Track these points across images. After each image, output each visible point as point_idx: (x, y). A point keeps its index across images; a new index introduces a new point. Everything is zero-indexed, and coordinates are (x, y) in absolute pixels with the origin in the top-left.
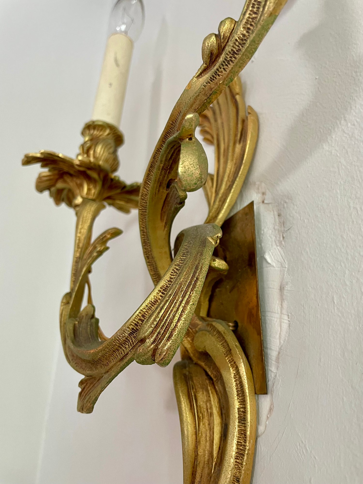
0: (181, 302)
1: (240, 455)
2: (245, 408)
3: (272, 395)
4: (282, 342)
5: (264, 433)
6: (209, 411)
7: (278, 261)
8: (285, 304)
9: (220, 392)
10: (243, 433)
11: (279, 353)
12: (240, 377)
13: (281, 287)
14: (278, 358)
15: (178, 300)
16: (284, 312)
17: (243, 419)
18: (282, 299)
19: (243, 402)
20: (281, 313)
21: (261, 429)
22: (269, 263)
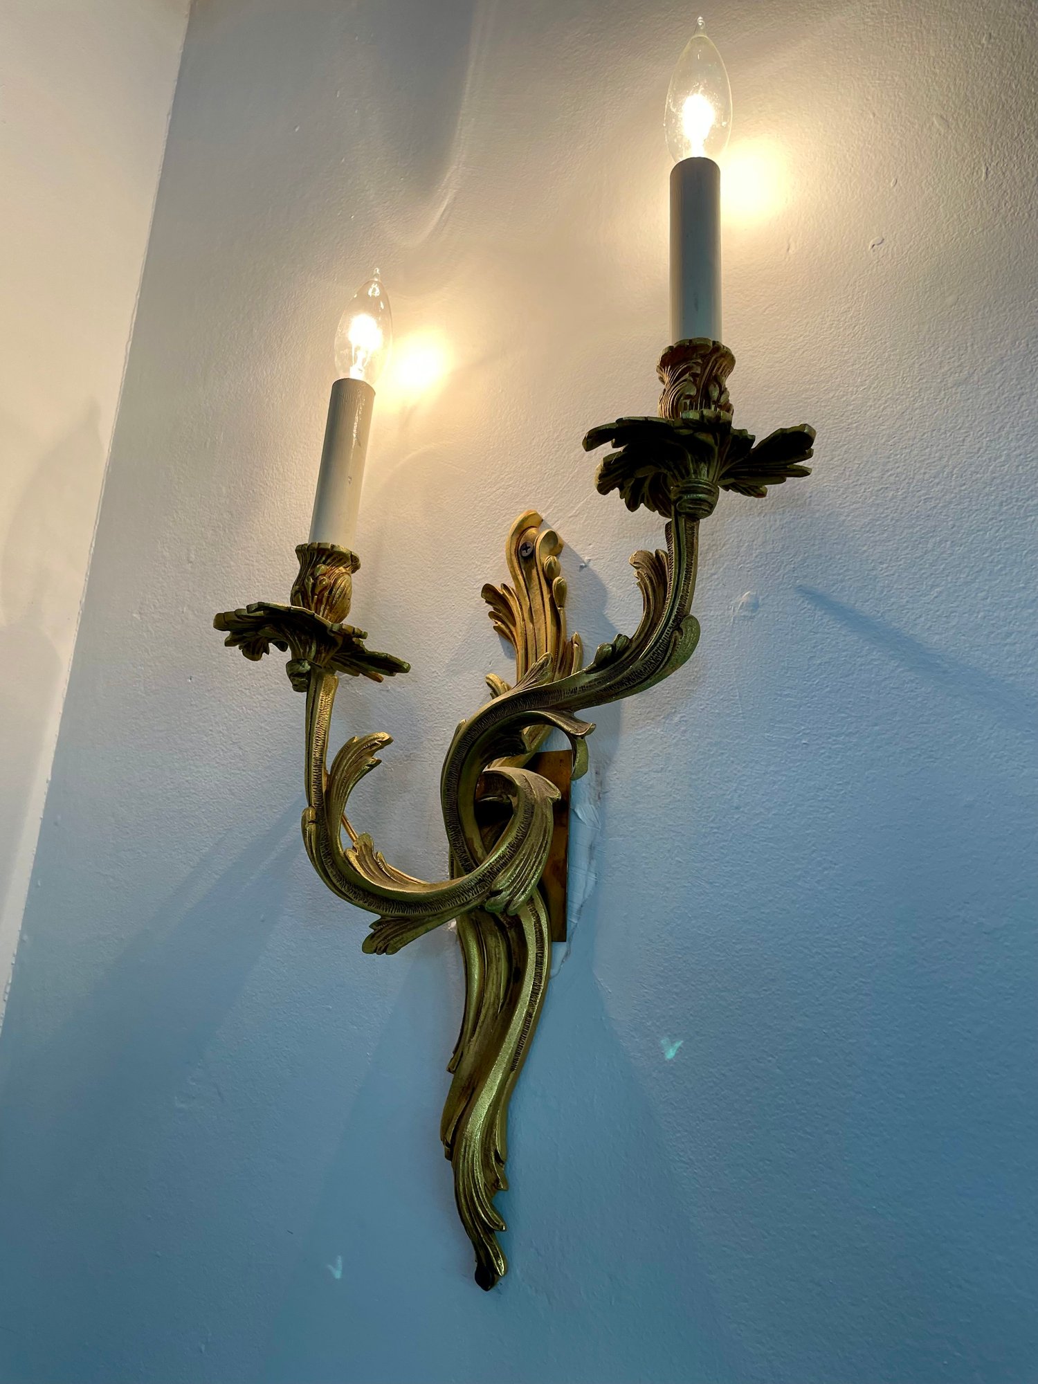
0: (535, 862)
1: (534, 993)
2: (543, 953)
3: (570, 943)
4: (586, 897)
5: (557, 975)
6: (497, 956)
7: (591, 820)
8: (594, 863)
9: (513, 938)
10: (538, 975)
11: (582, 906)
12: (541, 926)
13: (591, 846)
14: (580, 911)
15: (531, 860)
16: (592, 870)
17: (539, 963)
18: (591, 858)
19: (540, 947)
20: (589, 870)
21: (554, 972)
22: (579, 818)
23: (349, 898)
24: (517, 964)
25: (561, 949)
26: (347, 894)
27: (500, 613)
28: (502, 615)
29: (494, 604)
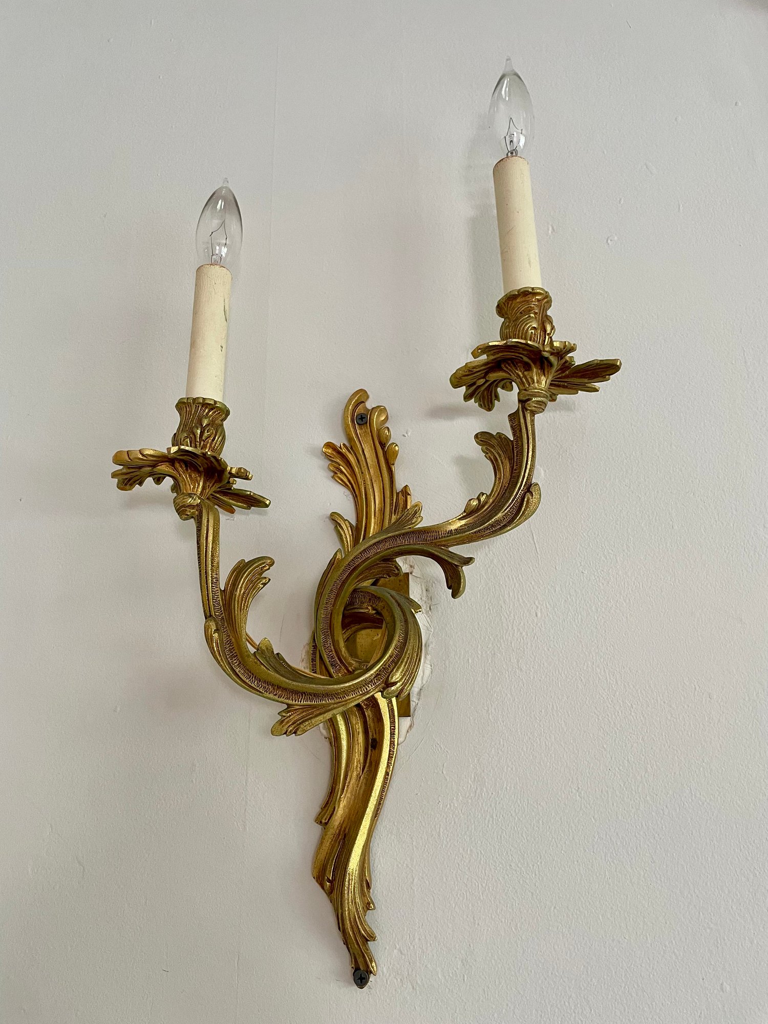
0: (416, 659)
2: (394, 727)
3: (413, 717)
6: (358, 730)
7: (424, 625)
8: (429, 657)
12: (392, 707)
13: (426, 644)
16: (428, 662)
18: (426, 653)
19: (392, 722)
20: (425, 662)
21: (402, 740)
23: (260, 692)
24: (373, 736)
25: (406, 722)
26: (258, 688)
27: (340, 465)
28: (341, 467)
29: (333, 458)
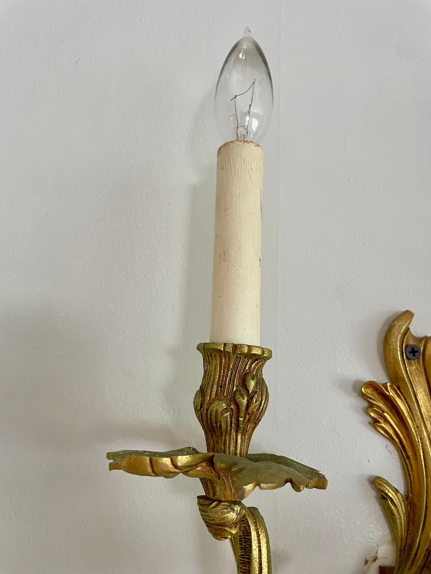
27: (383, 412)
28: (385, 414)
29: (374, 400)
